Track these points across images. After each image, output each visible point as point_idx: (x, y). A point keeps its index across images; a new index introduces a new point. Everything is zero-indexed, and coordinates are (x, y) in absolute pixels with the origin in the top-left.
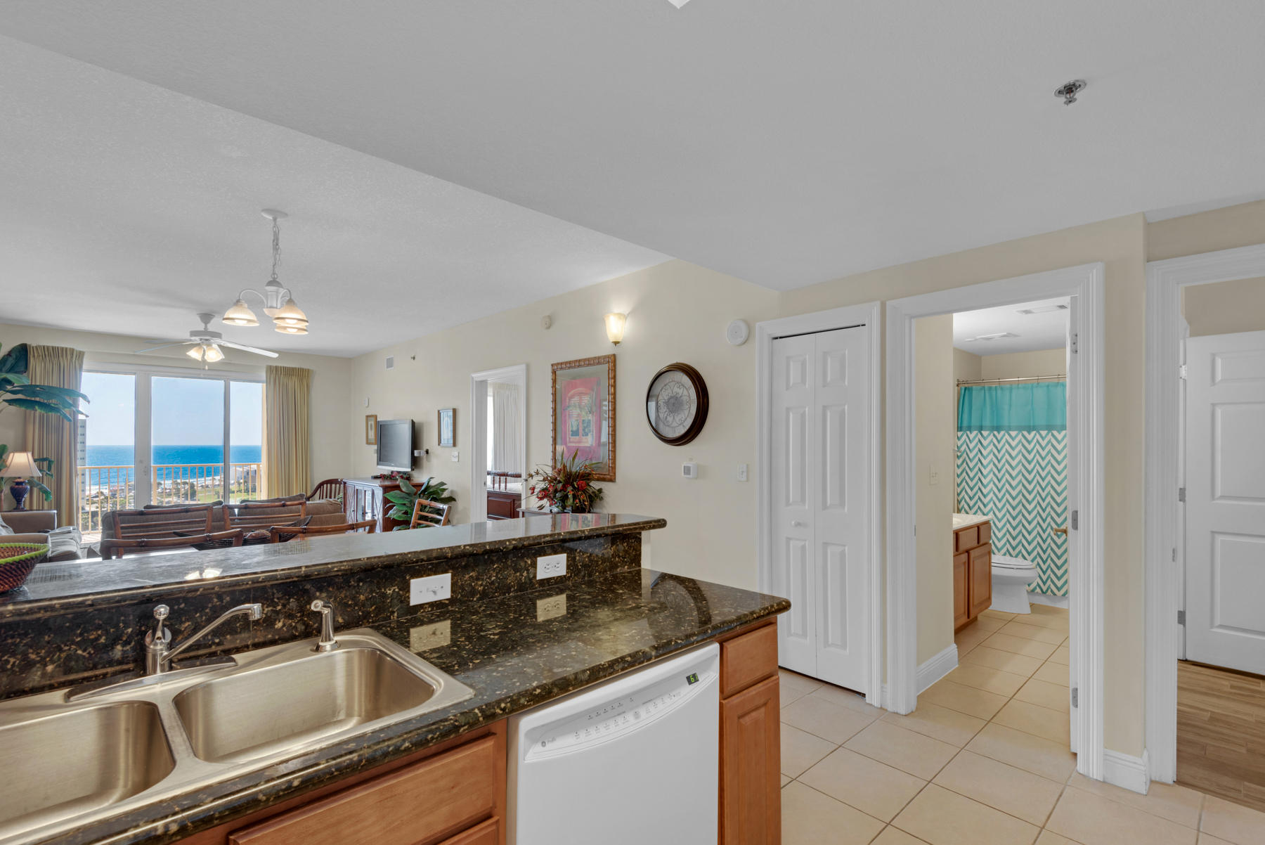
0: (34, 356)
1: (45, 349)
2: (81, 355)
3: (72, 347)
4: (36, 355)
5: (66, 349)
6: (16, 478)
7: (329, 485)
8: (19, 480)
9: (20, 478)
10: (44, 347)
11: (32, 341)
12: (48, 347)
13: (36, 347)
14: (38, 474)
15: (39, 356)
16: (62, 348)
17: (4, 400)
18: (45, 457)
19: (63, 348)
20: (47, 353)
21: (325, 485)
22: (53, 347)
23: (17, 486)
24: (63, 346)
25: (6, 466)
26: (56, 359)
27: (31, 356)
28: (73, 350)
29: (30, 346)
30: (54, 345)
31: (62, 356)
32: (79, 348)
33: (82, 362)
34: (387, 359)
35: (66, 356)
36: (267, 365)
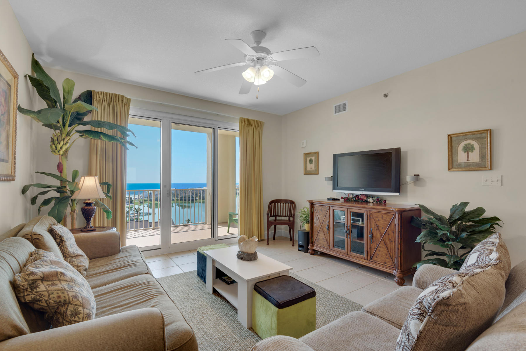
0: (97, 100)
1: (105, 95)
2: (128, 101)
3: (122, 94)
4: (98, 99)
5: (119, 95)
6: (85, 200)
8: (88, 202)
9: (89, 199)
10: (103, 93)
11: (96, 88)
12: (106, 93)
13: (98, 92)
14: (103, 196)
15: (100, 101)
17: (77, 131)
18: (104, 181)
19: (116, 95)
20: (105, 98)
22: (109, 93)
23: (87, 207)
25: (78, 189)
26: (112, 104)
27: (95, 100)
28: (123, 96)
29: (94, 91)
30: (111, 92)
31: (116, 102)
32: (127, 96)
33: (129, 107)
34: (335, 106)
35: (118, 102)
36: (240, 117)
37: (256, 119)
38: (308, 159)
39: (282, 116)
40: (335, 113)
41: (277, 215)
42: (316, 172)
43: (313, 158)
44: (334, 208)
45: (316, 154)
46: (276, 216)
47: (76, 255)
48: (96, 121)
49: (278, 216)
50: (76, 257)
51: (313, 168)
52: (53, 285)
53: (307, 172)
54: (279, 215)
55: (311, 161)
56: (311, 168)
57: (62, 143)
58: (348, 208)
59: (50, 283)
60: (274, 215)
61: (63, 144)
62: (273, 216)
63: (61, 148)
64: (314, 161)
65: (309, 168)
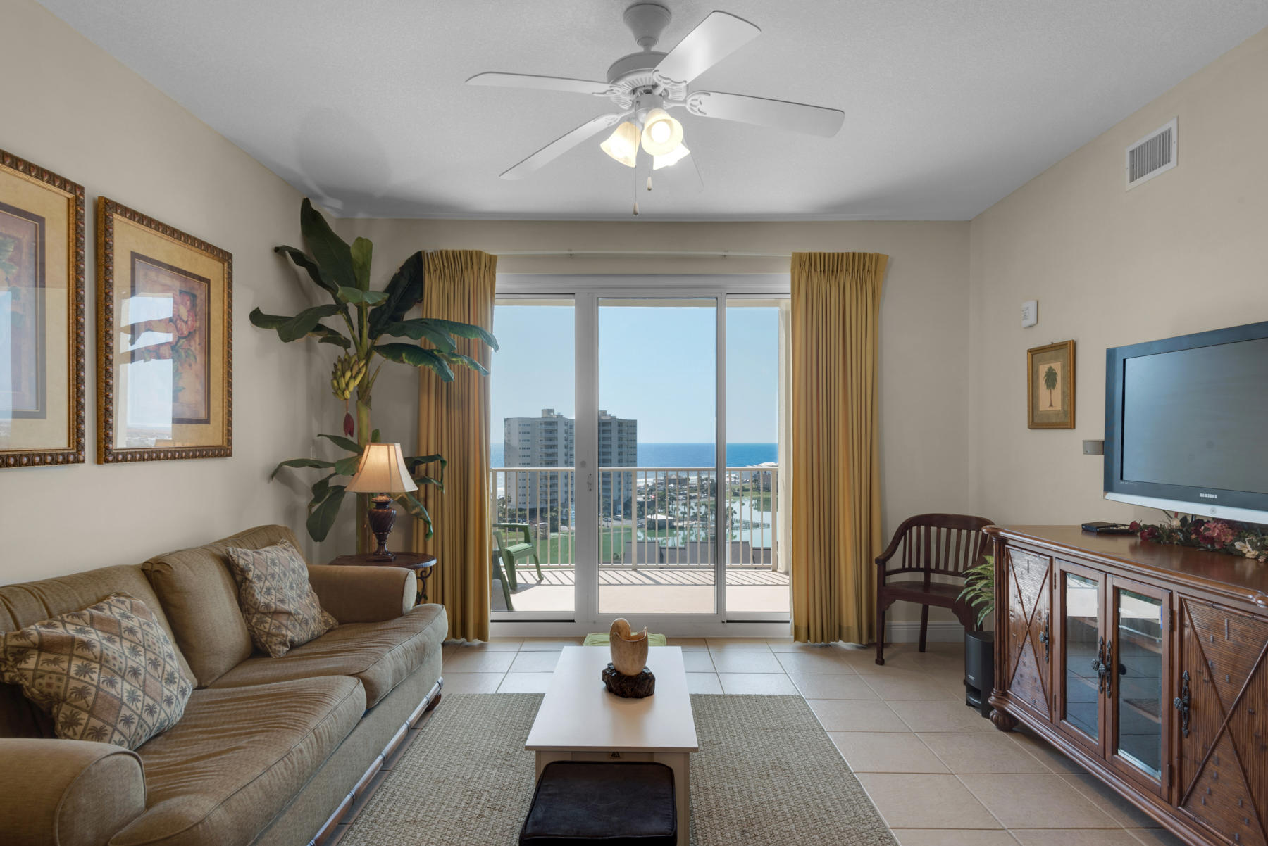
0: (430, 272)
1: (444, 255)
2: (491, 262)
3: (479, 249)
4: (432, 270)
5: (471, 253)
7: (923, 528)
8: (380, 498)
9: (384, 494)
10: (441, 252)
11: (429, 246)
12: (447, 252)
13: (432, 254)
14: (409, 485)
15: (436, 270)
16: (466, 252)
18: (432, 453)
20: (446, 265)
21: (915, 529)
22: (453, 252)
23: (380, 511)
24: (469, 248)
25: (357, 472)
26: (459, 274)
27: (427, 275)
28: (480, 252)
29: (424, 252)
30: (456, 249)
31: (467, 268)
32: (490, 251)
33: (494, 276)
34: (1132, 152)
35: (472, 268)
36: (794, 254)
37: (851, 250)
38: (1043, 369)
39: (970, 221)
40: (1132, 180)
41: (933, 566)
42: (1067, 420)
43: (1057, 367)
44: (1066, 567)
45: (1068, 350)
46: (927, 571)
47: (272, 610)
48: (428, 319)
49: (937, 571)
50: (275, 616)
51: (1058, 405)
52: (55, 662)
53: (1037, 422)
54: (942, 567)
55: (1051, 379)
56: (1051, 405)
57: (348, 374)
58: (1107, 572)
59: (52, 657)
60: (922, 565)
61: (351, 377)
62: (918, 569)
63: (347, 385)
64: (1059, 378)
65: (1044, 406)
